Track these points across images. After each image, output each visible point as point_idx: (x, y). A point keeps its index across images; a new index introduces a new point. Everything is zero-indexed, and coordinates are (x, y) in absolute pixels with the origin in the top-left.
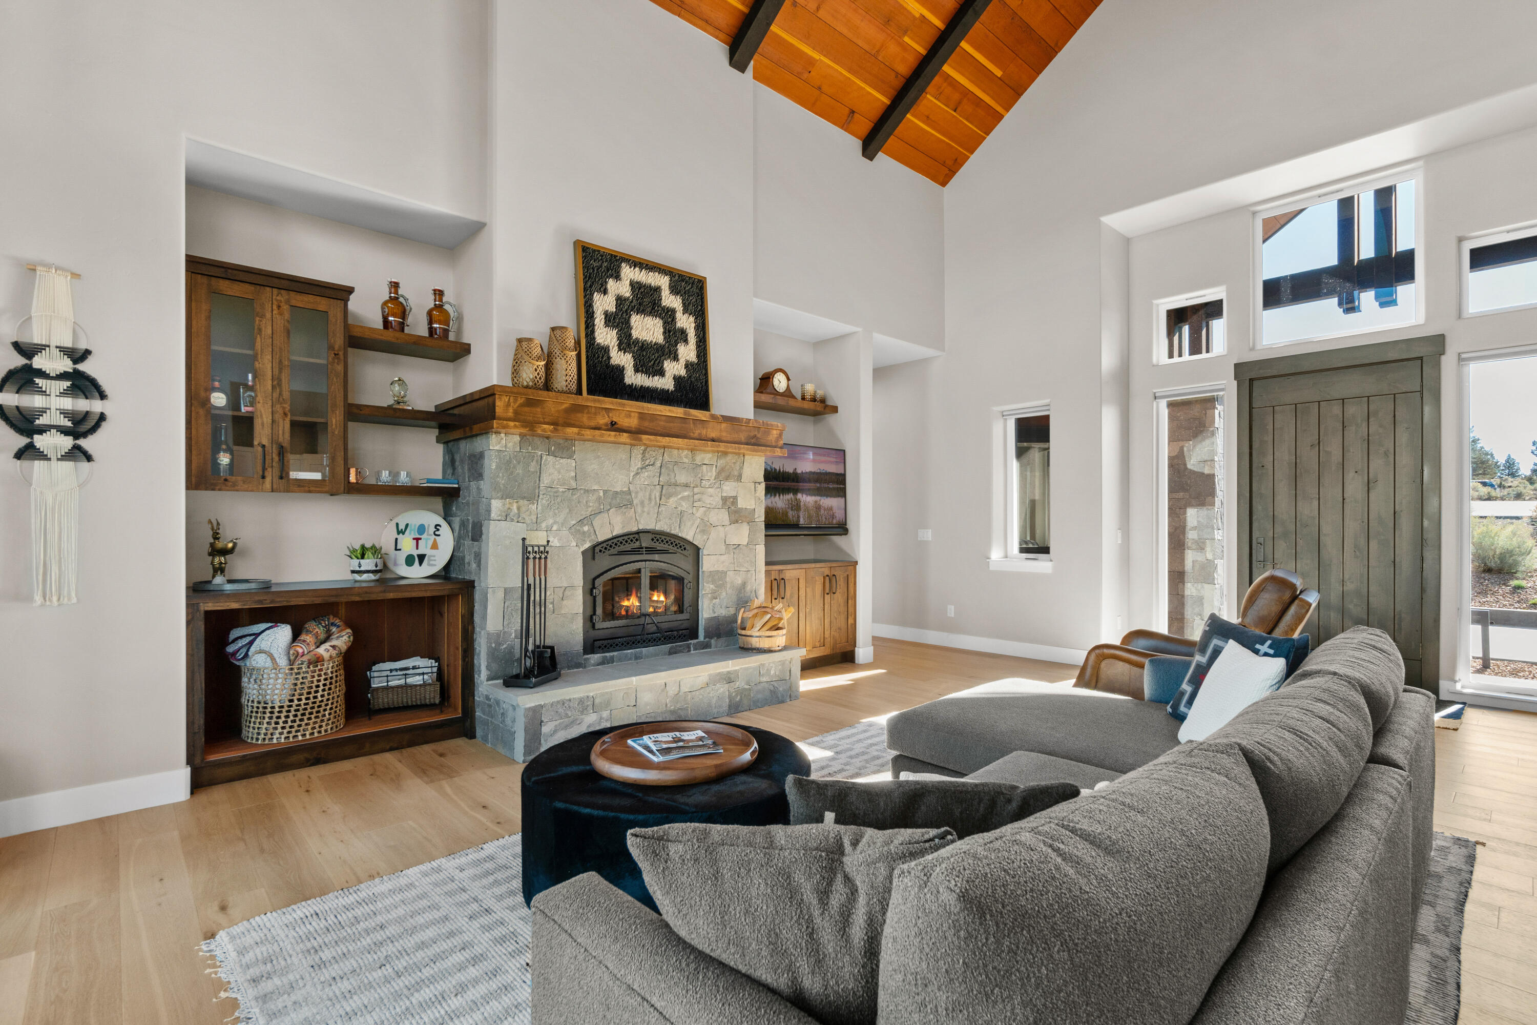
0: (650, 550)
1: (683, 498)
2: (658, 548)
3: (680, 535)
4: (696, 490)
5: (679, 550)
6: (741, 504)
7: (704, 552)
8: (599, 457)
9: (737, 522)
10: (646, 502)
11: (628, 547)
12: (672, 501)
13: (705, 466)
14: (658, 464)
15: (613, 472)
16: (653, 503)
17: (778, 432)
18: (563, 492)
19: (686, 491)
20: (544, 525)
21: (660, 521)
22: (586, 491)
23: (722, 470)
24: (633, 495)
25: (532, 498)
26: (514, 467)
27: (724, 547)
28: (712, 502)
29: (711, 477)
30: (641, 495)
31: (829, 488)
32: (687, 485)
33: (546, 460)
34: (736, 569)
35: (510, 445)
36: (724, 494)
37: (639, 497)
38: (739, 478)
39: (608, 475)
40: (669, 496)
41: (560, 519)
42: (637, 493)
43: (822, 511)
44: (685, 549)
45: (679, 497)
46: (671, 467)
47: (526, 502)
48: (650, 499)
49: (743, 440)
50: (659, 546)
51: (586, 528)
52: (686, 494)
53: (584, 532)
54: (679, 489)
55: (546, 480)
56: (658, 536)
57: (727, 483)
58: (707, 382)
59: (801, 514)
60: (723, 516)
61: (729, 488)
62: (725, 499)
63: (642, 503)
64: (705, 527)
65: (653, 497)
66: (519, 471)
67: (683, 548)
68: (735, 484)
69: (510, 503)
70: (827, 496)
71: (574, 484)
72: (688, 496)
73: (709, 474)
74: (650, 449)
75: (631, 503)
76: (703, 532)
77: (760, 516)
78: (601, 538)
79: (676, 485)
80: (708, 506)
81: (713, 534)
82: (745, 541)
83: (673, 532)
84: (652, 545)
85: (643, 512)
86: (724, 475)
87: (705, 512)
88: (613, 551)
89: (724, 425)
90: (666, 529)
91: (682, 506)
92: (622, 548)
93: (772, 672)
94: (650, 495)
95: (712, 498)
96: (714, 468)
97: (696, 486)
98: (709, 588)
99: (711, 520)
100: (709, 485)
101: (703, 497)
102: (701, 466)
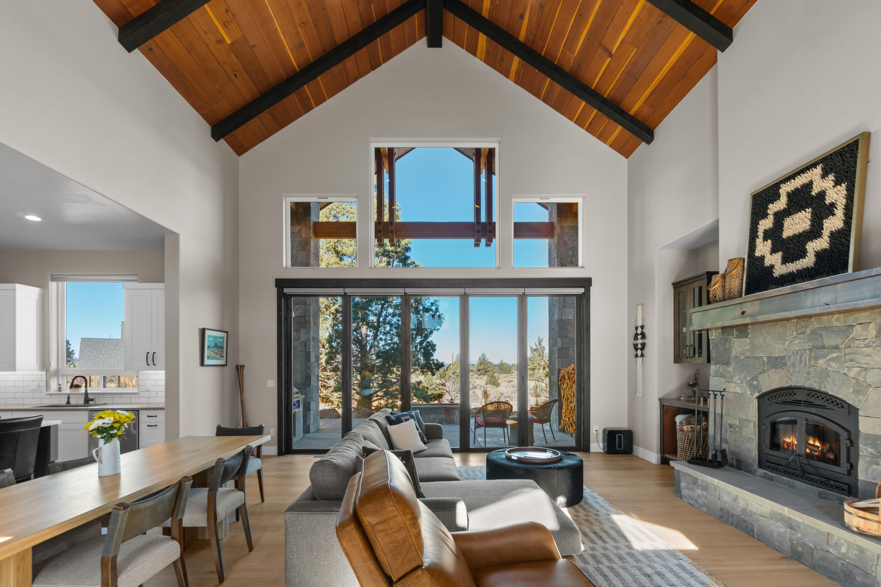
0: (809, 404)
1: (832, 359)
2: (815, 403)
3: (830, 393)
4: (847, 351)
5: (836, 408)
7: (861, 413)
8: (763, 333)
10: (797, 363)
11: (790, 398)
12: (821, 362)
13: (858, 326)
14: (808, 331)
15: (772, 343)
16: (803, 364)
18: (743, 359)
19: (835, 352)
20: (734, 380)
21: (809, 379)
22: (756, 358)
24: (787, 358)
25: (727, 363)
26: (719, 347)
28: (869, 362)
29: (868, 336)
30: (793, 358)
32: (836, 347)
33: (734, 341)
35: (717, 335)
37: (791, 360)
39: (768, 345)
40: (817, 358)
41: (742, 376)
42: (790, 357)
44: (842, 407)
45: (828, 358)
46: (819, 332)
47: (725, 366)
48: (801, 361)
50: (817, 402)
51: (755, 383)
52: (835, 355)
53: (754, 385)
54: (826, 351)
55: (734, 353)
56: (811, 391)
63: (794, 365)
64: (861, 388)
65: (803, 359)
66: (722, 349)
67: (840, 406)
69: (719, 367)
71: (749, 354)
72: (838, 357)
73: (865, 333)
74: (801, 320)
75: (785, 364)
78: (764, 390)
79: (823, 347)
80: (865, 366)
81: (872, 395)
83: (823, 390)
84: (808, 399)
85: (794, 371)
87: (859, 373)
88: (776, 400)
90: (816, 387)
91: (831, 366)
92: (783, 399)
93: (843, 550)
94: (801, 358)
95: (869, 358)
96: (871, 326)
97: (849, 347)
98: (867, 450)
99: (869, 381)
100: (865, 345)
101: (857, 357)
102: (853, 326)
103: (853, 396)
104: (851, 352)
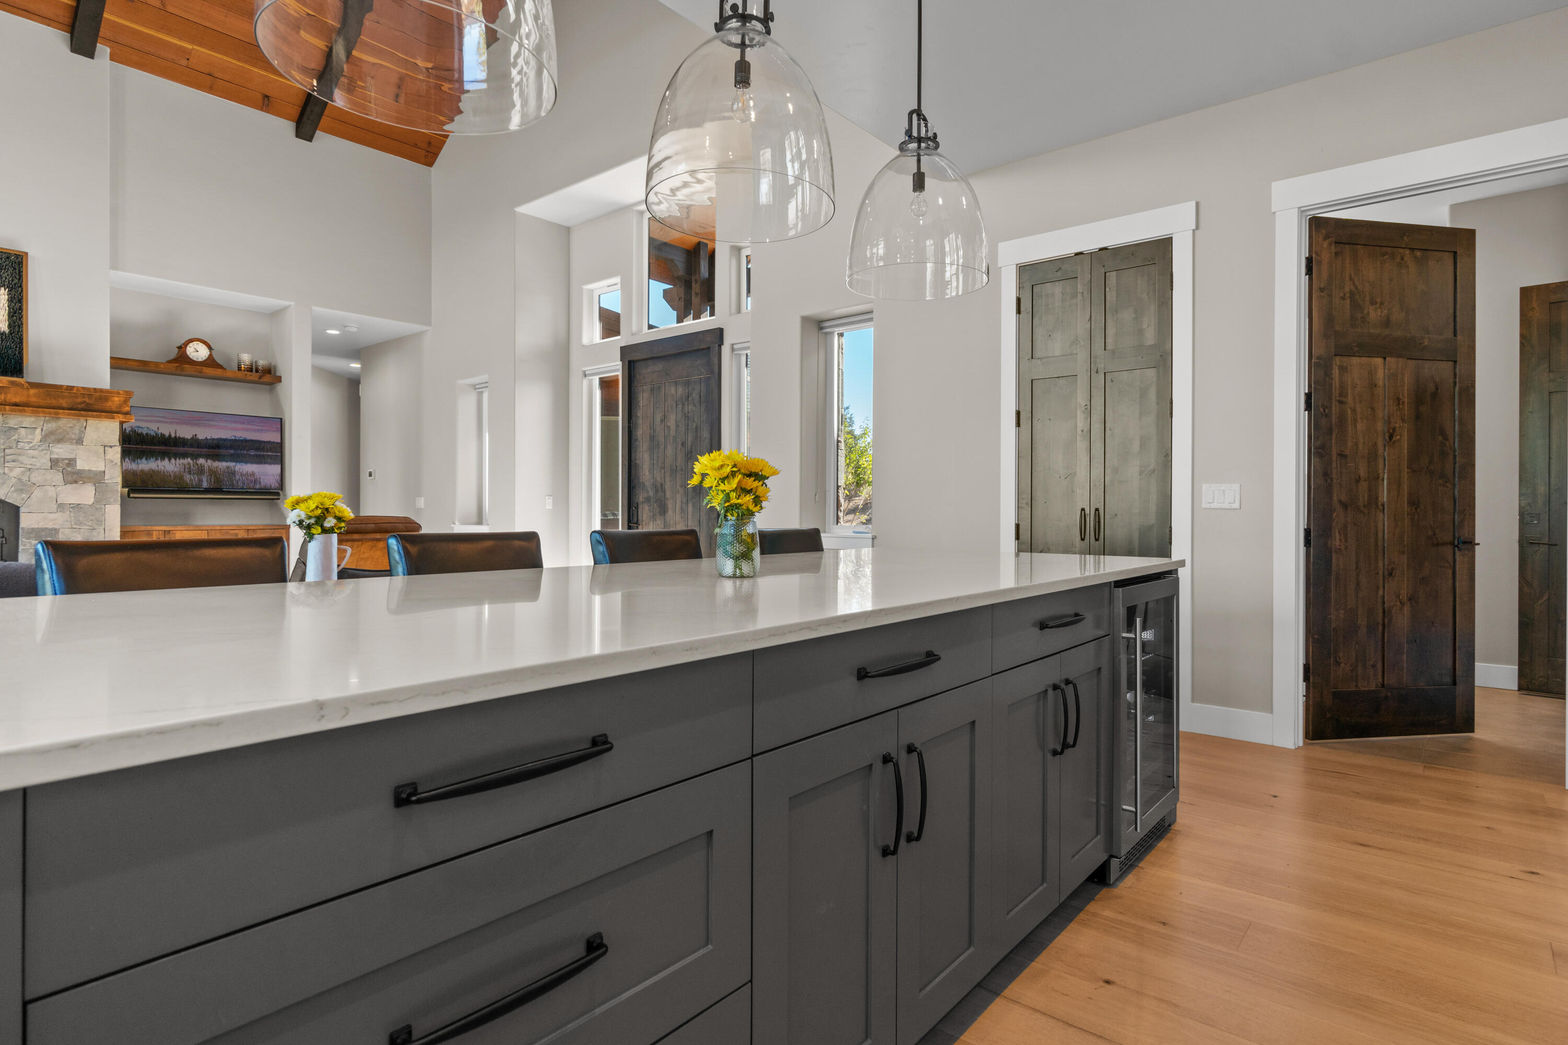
4: (7, 451)
6: (80, 465)
7: (22, 510)
9: (76, 482)
13: (23, 429)
17: (122, 399)
23: (51, 433)
27: (56, 506)
28: (34, 463)
29: (33, 440)
31: (250, 455)
34: (74, 526)
36: (56, 456)
38: (80, 441)
43: (238, 477)
49: (65, 405)
57: (59, 446)
58: (21, 349)
59: (204, 479)
60: (58, 478)
61: (62, 451)
62: (54, 463)
64: (24, 487)
68: (74, 447)
70: (246, 462)
73: (30, 437)
76: (21, 491)
77: (115, 477)
80: (29, 467)
81: (37, 493)
82: (91, 501)
86: (51, 438)
87: (23, 473)
89: (32, 391)
95: (34, 460)
96: (38, 431)
97: (10, 448)
98: (31, 543)
99: (33, 480)
100: (29, 447)
101: (21, 458)
102: (16, 429)
103: (15, 495)
104: (14, 452)
